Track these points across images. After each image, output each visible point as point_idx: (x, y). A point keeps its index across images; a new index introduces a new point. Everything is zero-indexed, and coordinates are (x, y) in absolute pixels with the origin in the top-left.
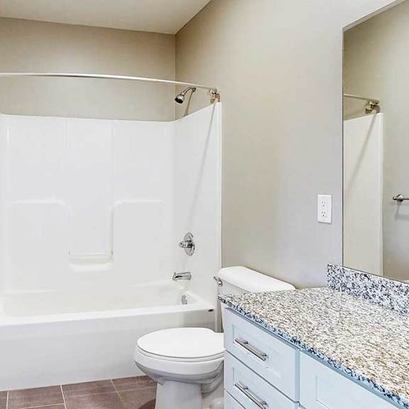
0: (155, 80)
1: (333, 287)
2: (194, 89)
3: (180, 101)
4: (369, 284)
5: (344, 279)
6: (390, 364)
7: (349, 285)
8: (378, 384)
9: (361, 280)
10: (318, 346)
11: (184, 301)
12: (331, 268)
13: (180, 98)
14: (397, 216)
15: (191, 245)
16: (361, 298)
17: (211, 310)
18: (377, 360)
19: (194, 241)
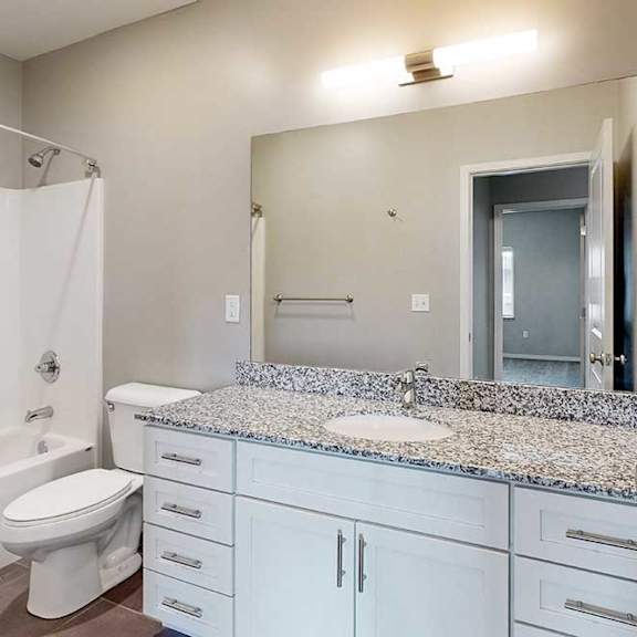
0: (17, 131)
1: (242, 384)
2: (57, 151)
3: (38, 165)
4: (275, 373)
5: (252, 374)
6: (309, 427)
7: (257, 378)
8: (307, 441)
9: (269, 370)
10: (254, 430)
11: (42, 448)
12: (240, 365)
13: (38, 160)
14: (277, 315)
15: (53, 368)
16: (268, 388)
17: (89, 449)
18: (300, 427)
19: (59, 361)
